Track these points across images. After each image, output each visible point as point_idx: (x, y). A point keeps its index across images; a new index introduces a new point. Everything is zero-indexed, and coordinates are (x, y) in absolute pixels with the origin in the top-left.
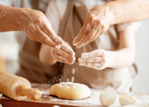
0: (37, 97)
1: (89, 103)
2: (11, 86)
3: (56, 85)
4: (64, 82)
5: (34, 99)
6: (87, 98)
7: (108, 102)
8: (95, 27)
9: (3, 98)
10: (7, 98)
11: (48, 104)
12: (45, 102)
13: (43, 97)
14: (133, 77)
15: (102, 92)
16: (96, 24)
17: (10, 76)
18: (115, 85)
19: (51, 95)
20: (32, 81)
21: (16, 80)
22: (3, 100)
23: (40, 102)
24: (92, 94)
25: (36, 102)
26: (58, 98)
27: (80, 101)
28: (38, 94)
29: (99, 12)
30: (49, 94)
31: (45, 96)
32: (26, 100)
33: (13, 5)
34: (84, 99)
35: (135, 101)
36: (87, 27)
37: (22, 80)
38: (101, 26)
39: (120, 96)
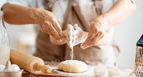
0: (49, 71)
1: (86, 75)
2: (30, 64)
3: (62, 62)
4: (68, 60)
5: (46, 72)
6: (85, 71)
7: (100, 74)
8: (98, 36)
9: (24, 72)
10: (27, 73)
11: (57, 76)
12: (54, 75)
13: (53, 71)
14: (116, 56)
15: (95, 67)
16: (99, 34)
17: (29, 56)
18: (103, 61)
19: (59, 70)
20: (45, 60)
21: (34, 59)
22: (24, 73)
23: (51, 75)
24: (88, 69)
25: (48, 74)
26: (64, 72)
27: (80, 73)
28: (50, 69)
29: (100, 24)
30: (57, 69)
31: (55, 71)
32: (41, 74)
33: (30, 6)
34: (82, 72)
35: (120, 73)
36: (93, 36)
37: (38, 59)
38: (102, 36)
39: (109, 69)
